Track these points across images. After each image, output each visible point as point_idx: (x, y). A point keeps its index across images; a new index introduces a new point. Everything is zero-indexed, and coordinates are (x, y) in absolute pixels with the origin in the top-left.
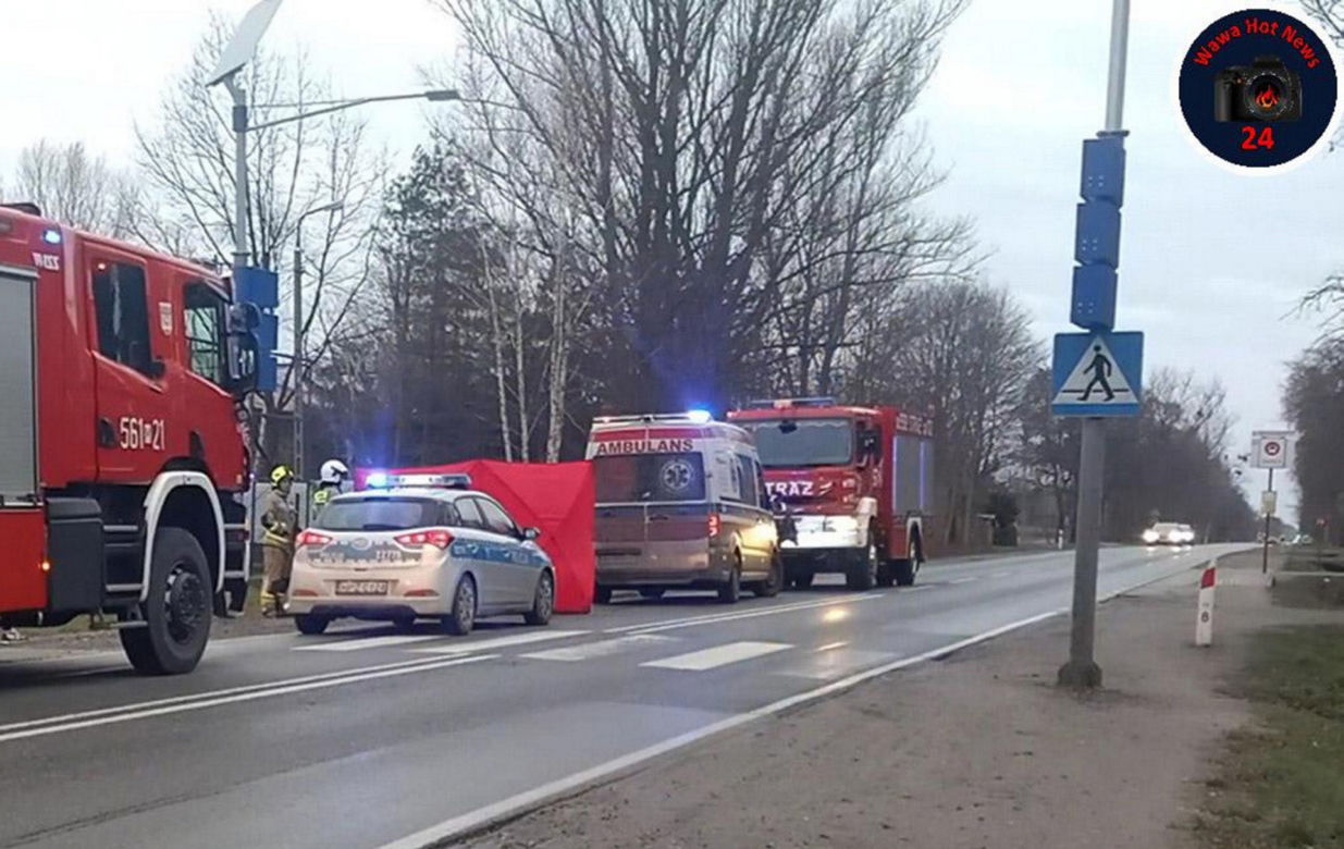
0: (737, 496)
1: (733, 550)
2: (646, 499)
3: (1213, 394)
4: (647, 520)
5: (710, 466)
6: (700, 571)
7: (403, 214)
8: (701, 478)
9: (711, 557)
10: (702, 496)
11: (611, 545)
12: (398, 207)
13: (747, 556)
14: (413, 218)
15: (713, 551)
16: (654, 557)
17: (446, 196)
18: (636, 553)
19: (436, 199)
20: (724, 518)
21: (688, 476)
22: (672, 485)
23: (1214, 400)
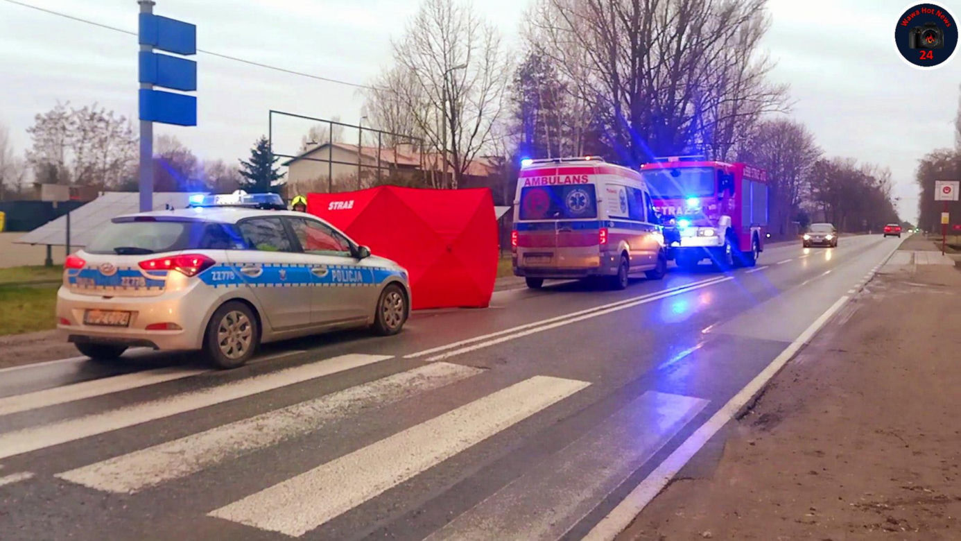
0: (626, 215)
1: (620, 252)
2: (556, 218)
3: (887, 172)
4: (557, 233)
5: (600, 194)
6: (595, 269)
7: (521, 81)
8: (594, 202)
9: (601, 258)
10: (595, 217)
11: (535, 250)
12: (519, 78)
13: (632, 256)
14: (526, 84)
15: (602, 254)
16: (562, 258)
17: (542, 75)
18: (550, 255)
19: (538, 75)
20: (611, 231)
21: (585, 201)
22: (574, 207)
23: (887, 175)
